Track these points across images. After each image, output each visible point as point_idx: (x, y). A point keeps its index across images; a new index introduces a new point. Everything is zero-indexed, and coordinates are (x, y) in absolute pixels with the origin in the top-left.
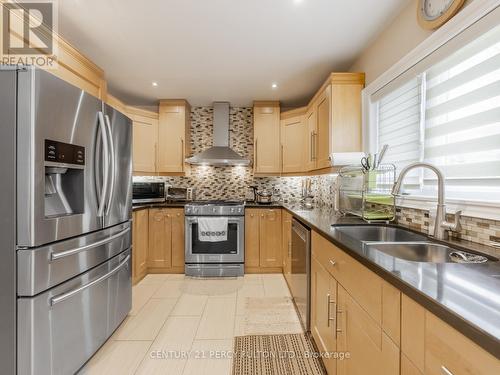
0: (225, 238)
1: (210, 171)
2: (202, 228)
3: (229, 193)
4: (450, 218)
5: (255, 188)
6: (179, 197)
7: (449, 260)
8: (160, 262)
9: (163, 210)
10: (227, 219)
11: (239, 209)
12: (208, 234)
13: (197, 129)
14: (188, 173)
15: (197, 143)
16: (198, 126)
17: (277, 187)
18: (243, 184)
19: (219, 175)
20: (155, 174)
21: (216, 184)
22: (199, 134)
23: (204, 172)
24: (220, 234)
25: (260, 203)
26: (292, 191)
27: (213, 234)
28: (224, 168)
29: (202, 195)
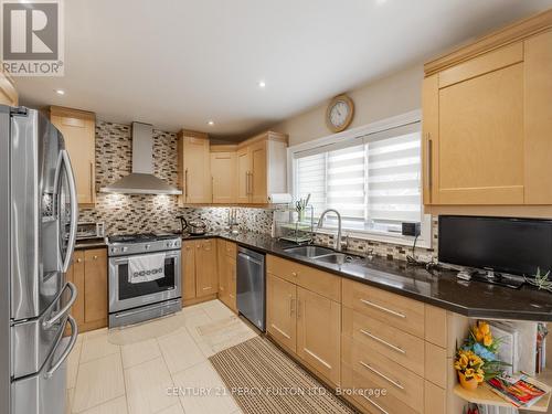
0: (162, 275)
1: (124, 201)
2: (133, 269)
3: (149, 225)
4: (343, 239)
5: (182, 219)
6: (89, 234)
7: (346, 261)
10: (164, 254)
12: (142, 274)
13: (105, 149)
15: (105, 166)
16: (106, 146)
18: (166, 215)
19: (136, 205)
21: (133, 215)
22: (108, 155)
24: (156, 272)
26: (218, 220)
27: (149, 273)
28: (143, 197)
29: (113, 229)
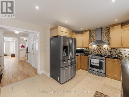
0: (99, 65)
1: (96, 46)
2: (92, 61)
3: (102, 52)
5: (111, 52)
6: (88, 53)
8: (83, 67)
9: (84, 56)
10: (99, 60)
11: (103, 58)
12: (94, 63)
14: (90, 47)
15: (92, 39)
16: (93, 35)
17: (121, 52)
18: (107, 50)
20: (82, 47)
21: (98, 50)
22: (93, 37)
23: (94, 46)
24: (97, 64)
25: (112, 57)
27: (95, 63)
28: (100, 46)
29: (94, 52)
